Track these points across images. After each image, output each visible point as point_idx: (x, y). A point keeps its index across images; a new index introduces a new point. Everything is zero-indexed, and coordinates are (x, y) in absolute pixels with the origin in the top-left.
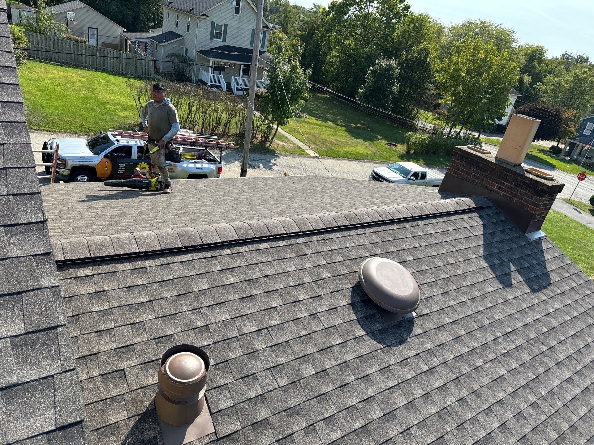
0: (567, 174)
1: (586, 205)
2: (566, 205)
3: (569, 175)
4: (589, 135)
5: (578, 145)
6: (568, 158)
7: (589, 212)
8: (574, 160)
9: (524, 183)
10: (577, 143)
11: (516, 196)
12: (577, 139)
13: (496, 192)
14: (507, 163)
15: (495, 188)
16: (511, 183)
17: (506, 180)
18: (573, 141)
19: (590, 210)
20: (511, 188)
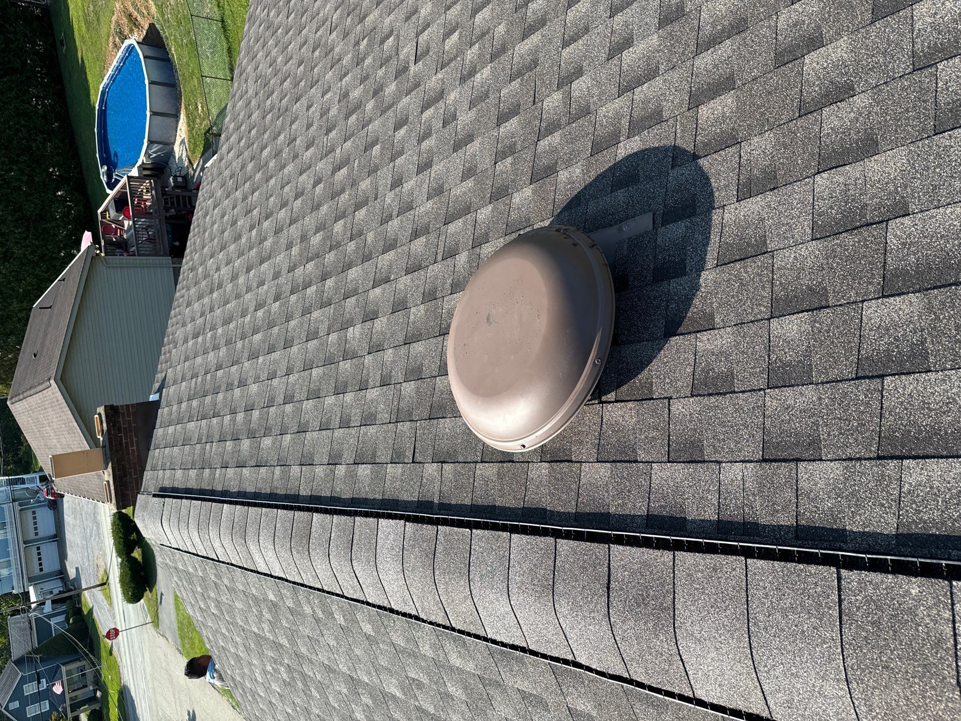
0: (121, 668)
1: (149, 600)
2: (163, 616)
3: (120, 664)
4: (47, 702)
5: (71, 699)
6: (99, 694)
7: (154, 590)
8: (97, 685)
9: (114, 426)
10: (68, 703)
11: (130, 426)
12: (63, 708)
13: (138, 445)
14: (105, 455)
15: (135, 448)
16: (121, 437)
17: (121, 443)
18: (69, 709)
19: (151, 591)
20: (126, 434)
